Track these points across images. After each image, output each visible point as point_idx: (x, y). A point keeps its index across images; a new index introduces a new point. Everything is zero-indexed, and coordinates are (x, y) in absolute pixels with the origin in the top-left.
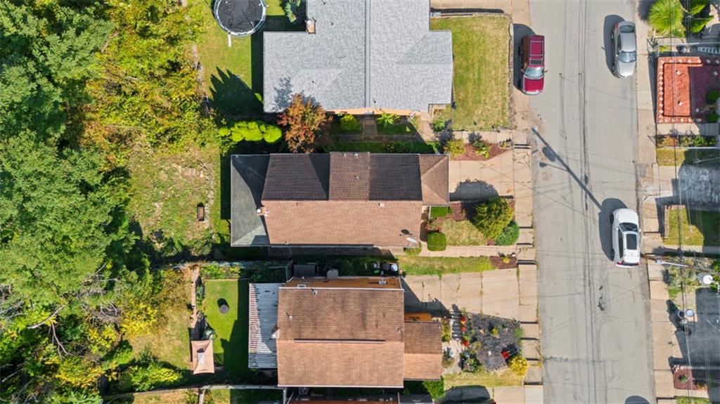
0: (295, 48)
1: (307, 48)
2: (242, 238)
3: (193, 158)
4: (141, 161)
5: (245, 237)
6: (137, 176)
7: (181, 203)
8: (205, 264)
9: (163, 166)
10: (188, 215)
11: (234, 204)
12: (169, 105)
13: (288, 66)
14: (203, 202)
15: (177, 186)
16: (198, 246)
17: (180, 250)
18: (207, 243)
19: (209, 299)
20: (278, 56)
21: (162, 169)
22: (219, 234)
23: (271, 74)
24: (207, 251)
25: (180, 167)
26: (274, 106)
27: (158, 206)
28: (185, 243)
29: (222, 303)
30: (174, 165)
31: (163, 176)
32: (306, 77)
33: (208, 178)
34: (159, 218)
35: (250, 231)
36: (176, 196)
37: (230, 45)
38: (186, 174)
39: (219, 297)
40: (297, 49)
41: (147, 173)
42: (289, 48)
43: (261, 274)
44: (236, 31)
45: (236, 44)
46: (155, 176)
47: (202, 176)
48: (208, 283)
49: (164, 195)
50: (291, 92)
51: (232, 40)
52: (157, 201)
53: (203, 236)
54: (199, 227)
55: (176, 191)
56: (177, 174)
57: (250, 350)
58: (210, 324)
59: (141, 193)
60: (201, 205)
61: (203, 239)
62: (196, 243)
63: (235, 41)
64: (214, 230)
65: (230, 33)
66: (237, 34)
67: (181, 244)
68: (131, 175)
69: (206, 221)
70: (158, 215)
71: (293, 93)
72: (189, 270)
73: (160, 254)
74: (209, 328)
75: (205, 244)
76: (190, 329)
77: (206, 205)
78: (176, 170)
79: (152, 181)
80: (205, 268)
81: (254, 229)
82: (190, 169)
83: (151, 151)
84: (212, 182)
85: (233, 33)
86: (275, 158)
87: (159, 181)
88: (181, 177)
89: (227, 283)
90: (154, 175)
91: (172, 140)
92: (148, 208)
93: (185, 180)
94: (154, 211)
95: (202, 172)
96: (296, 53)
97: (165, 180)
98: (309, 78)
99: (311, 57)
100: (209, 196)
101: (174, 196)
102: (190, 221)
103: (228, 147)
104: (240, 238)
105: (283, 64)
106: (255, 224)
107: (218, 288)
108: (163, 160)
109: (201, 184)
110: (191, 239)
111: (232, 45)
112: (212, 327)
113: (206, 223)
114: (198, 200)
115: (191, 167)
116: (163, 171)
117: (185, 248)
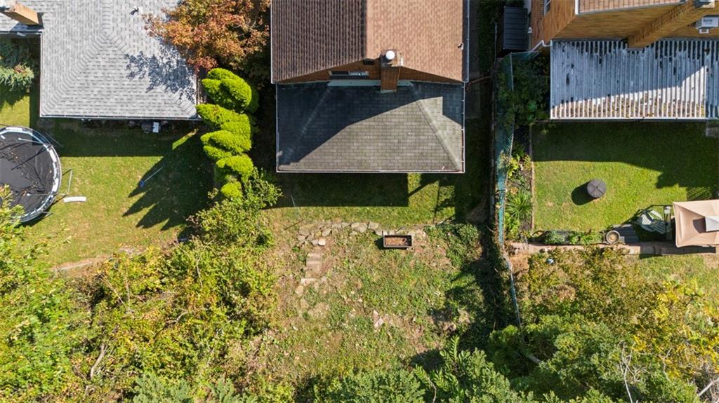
0: (68, 51)
1: (68, 27)
2: (449, 148)
3: (287, 258)
4: (286, 354)
5: (446, 142)
6: (317, 364)
7: (375, 277)
8: (501, 230)
9: (300, 313)
10: (401, 266)
11: (377, 165)
12: (170, 293)
13: (103, 63)
14: (373, 239)
15: (342, 284)
16: (461, 248)
17: (470, 278)
18: (456, 233)
19: (573, 223)
20: (84, 87)
21: (306, 315)
22: (437, 209)
23: (120, 102)
24: (471, 231)
25: (303, 280)
26: (184, 97)
27: (381, 321)
28: (455, 271)
29: (582, 195)
30: (299, 291)
31: (320, 311)
32: (122, 25)
33: (327, 232)
34: (406, 318)
35: (434, 131)
36: (360, 287)
37: (84, 199)
38: (318, 270)
39: (568, 202)
40: (69, 47)
41: (311, 343)
42: (68, 62)
43: (526, 102)
44: (51, 181)
45: (80, 188)
46: (320, 326)
47: (322, 242)
48: (539, 224)
49: (358, 309)
50: (154, 58)
51: (74, 195)
52: (371, 324)
53: (441, 241)
54: (423, 247)
55: (350, 286)
56: (316, 287)
57: (700, 116)
58: (624, 220)
59: (352, 355)
60: (380, 244)
61: (447, 240)
62: (455, 252)
63: (76, 190)
64: (429, 222)
65: (55, 194)
66: (57, 181)
67: (458, 277)
68: (314, 374)
69: (412, 233)
70: (399, 321)
71: (158, 54)
72: (515, 258)
73: (480, 314)
74: (636, 219)
75: (458, 235)
76: (642, 256)
77: (379, 234)
78: (309, 288)
79: (330, 334)
80: (508, 230)
81: (428, 122)
82: (309, 263)
83: (269, 336)
84: (335, 225)
85: (54, 189)
86: (279, 71)
87: (329, 318)
88: (324, 279)
89: (539, 186)
90: (316, 330)
91: (245, 291)
92: (385, 341)
93: (330, 272)
94: (391, 329)
95: (315, 242)
96: (76, 47)
97: (328, 307)
98: (125, 20)
99: (83, 17)
100: (363, 230)
101: (360, 291)
102: (412, 262)
103: (262, 182)
104: (448, 153)
105: (100, 74)
106: (418, 120)
107: (551, 204)
108: (288, 311)
109: (340, 244)
110: (447, 262)
111: (84, 195)
112: (631, 216)
113: (417, 234)
114: (370, 249)
115: (305, 261)
116: (310, 313)
117: (467, 268)
